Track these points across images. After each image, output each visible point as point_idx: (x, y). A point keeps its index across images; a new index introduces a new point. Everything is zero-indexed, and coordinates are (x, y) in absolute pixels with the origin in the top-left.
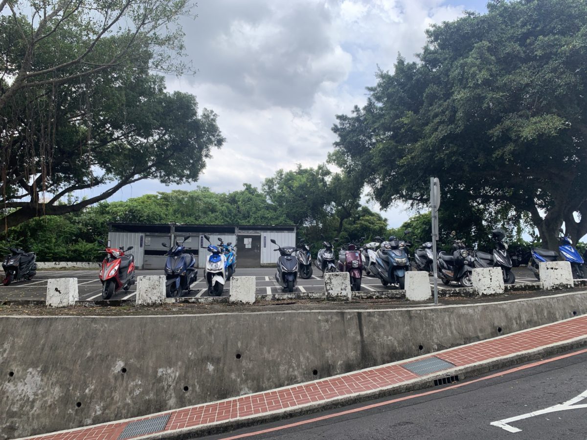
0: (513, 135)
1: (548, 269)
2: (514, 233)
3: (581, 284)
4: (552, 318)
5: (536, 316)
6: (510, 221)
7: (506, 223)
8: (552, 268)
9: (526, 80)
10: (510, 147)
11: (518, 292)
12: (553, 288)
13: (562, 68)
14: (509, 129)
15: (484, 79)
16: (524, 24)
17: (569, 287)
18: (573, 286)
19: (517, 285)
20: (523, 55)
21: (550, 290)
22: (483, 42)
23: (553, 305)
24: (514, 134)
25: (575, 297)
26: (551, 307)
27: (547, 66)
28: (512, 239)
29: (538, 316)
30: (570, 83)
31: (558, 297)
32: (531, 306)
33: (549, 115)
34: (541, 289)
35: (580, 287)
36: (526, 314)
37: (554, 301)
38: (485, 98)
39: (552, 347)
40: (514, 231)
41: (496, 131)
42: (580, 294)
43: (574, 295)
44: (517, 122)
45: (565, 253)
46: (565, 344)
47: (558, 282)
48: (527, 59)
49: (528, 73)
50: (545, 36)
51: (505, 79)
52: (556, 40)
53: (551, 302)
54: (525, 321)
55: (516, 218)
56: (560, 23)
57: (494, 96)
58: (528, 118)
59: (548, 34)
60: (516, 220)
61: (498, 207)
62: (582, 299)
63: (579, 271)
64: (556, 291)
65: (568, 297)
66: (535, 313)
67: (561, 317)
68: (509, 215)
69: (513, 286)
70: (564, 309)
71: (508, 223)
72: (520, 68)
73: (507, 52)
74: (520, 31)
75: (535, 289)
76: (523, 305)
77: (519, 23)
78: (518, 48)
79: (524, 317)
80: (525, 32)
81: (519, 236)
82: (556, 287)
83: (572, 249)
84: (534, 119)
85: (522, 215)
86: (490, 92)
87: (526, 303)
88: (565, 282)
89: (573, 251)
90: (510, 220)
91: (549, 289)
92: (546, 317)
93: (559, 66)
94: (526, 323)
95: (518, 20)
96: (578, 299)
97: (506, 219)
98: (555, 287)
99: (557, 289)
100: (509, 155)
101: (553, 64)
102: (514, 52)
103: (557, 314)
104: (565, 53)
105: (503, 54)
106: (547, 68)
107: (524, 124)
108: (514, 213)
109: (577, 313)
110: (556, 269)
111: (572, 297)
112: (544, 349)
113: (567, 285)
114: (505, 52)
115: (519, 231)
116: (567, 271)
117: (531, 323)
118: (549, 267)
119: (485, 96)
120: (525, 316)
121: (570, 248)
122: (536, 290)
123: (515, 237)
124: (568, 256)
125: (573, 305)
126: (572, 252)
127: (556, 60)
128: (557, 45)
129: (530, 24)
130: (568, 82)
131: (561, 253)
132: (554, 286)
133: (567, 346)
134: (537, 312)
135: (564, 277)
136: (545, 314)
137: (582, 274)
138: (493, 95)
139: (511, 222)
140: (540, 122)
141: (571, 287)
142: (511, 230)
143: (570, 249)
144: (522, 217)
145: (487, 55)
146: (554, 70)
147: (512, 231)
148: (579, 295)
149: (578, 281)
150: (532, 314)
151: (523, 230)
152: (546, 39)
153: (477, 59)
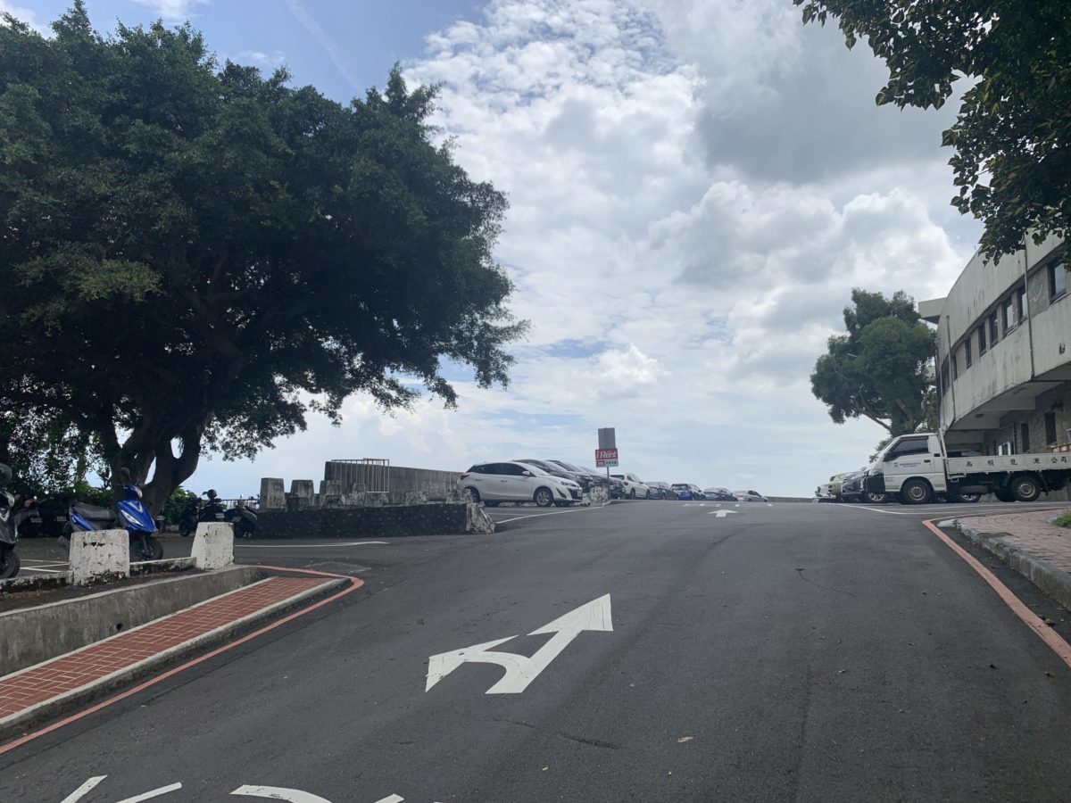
0: (66, 284)
1: (85, 545)
2: (72, 472)
3: (144, 570)
4: (74, 641)
5: (41, 641)
6: (66, 447)
7: (57, 451)
8: (94, 544)
9: (103, 189)
10: (57, 306)
11: (17, 595)
12: (90, 582)
13: (168, 187)
14: (60, 271)
15: (20, 158)
16: (115, 88)
17: (120, 577)
18: (127, 574)
19: (19, 580)
20: (105, 142)
21: (83, 587)
22: (27, 86)
23: (80, 616)
24: (68, 282)
25: (124, 596)
26: (76, 621)
27: (144, 176)
28: (65, 483)
29: (45, 641)
30: (178, 217)
31: (93, 599)
32: (34, 622)
33: (135, 264)
34: (68, 584)
35: (141, 576)
36: (19, 641)
37: (83, 607)
38: (16, 196)
39: (53, 704)
40: (71, 466)
41: (33, 269)
42: (135, 590)
43: (122, 592)
44: (77, 261)
45: (126, 514)
46: (80, 693)
47: (101, 570)
48: (112, 152)
49: (111, 176)
50: (147, 122)
51: (63, 173)
52: (163, 135)
53: (78, 610)
54: (16, 655)
55: (78, 442)
56: (175, 111)
57: (35, 198)
58: (99, 259)
59: (154, 122)
60: (78, 447)
61: (45, 418)
62: (137, 598)
63: (146, 547)
64: (95, 588)
65: (111, 597)
66: (41, 635)
67: (91, 638)
68: (66, 436)
69: (9, 583)
70: (101, 621)
71: (62, 452)
72: (97, 163)
73: (76, 124)
74: (106, 97)
75: (56, 586)
76: (17, 621)
77: (105, 81)
78: (98, 125)
79: (15, 647)
80: (114, 102)
81: (80, 478)
82: (96, 579)
83: (141, 507)
84: (109, 263)
85: (91, 438)
86: (29, 189)
87: (26, 617)
88: (114, 569)
89: (141, 510)
90: (66, 444)
91: (82, 583)
92: (62, 641)
93: (164, 182)
94: (17, 658)
95: (105, 75)
96: (129, 600)
97: (58, 442)
98: (94, 580)
99: (97, 583)
100: (54, 320)
101: (152, 176)
102: (89, 130)
103: (86, 632)
104: (175, 165)
105: (68, 126)
106: (144, 179)
107: (90, 268)
108: (76, 432)
109: (124, 625)
110: (101, 545)
111: (119, 597)
112: (33, 711)
113: (118, 573)
114: (71, 123)
115: (82, 468)
116: (121, 549)
117: (29, 657)
118: (88, 540)
119: (18, 193)
120: (18, 644)
121: (138, 505)
122: (58, 587)
123: (72, 479)
124: (131, 519)
125: (119, 613)
126: (139, 513)
127: (161, 171)
128: (165, 146)
129: (126, 93)
130: (175, 214)
131: (120, 515)
132: (92, 578)
133: (83, 696)
134: (44, 631)
135: (114, 559)
136: (62, 636)
137: (150, 553)
138: (35, 195)
139: (67, 449)
140: (118, 271)
141: (124, 577)
142: (65, 465)
143: (135, 507)
144: (91, 442)
145: (33, 114)
146: (154, 187)
147: (67, 467)
148: (133, 593)
149: (139, 566)
150: (34, 638)
151: (88, 466)
152: (148, 128)
153: (11, 114)
